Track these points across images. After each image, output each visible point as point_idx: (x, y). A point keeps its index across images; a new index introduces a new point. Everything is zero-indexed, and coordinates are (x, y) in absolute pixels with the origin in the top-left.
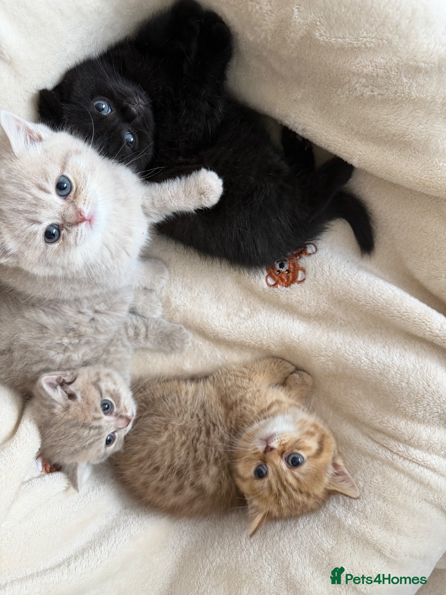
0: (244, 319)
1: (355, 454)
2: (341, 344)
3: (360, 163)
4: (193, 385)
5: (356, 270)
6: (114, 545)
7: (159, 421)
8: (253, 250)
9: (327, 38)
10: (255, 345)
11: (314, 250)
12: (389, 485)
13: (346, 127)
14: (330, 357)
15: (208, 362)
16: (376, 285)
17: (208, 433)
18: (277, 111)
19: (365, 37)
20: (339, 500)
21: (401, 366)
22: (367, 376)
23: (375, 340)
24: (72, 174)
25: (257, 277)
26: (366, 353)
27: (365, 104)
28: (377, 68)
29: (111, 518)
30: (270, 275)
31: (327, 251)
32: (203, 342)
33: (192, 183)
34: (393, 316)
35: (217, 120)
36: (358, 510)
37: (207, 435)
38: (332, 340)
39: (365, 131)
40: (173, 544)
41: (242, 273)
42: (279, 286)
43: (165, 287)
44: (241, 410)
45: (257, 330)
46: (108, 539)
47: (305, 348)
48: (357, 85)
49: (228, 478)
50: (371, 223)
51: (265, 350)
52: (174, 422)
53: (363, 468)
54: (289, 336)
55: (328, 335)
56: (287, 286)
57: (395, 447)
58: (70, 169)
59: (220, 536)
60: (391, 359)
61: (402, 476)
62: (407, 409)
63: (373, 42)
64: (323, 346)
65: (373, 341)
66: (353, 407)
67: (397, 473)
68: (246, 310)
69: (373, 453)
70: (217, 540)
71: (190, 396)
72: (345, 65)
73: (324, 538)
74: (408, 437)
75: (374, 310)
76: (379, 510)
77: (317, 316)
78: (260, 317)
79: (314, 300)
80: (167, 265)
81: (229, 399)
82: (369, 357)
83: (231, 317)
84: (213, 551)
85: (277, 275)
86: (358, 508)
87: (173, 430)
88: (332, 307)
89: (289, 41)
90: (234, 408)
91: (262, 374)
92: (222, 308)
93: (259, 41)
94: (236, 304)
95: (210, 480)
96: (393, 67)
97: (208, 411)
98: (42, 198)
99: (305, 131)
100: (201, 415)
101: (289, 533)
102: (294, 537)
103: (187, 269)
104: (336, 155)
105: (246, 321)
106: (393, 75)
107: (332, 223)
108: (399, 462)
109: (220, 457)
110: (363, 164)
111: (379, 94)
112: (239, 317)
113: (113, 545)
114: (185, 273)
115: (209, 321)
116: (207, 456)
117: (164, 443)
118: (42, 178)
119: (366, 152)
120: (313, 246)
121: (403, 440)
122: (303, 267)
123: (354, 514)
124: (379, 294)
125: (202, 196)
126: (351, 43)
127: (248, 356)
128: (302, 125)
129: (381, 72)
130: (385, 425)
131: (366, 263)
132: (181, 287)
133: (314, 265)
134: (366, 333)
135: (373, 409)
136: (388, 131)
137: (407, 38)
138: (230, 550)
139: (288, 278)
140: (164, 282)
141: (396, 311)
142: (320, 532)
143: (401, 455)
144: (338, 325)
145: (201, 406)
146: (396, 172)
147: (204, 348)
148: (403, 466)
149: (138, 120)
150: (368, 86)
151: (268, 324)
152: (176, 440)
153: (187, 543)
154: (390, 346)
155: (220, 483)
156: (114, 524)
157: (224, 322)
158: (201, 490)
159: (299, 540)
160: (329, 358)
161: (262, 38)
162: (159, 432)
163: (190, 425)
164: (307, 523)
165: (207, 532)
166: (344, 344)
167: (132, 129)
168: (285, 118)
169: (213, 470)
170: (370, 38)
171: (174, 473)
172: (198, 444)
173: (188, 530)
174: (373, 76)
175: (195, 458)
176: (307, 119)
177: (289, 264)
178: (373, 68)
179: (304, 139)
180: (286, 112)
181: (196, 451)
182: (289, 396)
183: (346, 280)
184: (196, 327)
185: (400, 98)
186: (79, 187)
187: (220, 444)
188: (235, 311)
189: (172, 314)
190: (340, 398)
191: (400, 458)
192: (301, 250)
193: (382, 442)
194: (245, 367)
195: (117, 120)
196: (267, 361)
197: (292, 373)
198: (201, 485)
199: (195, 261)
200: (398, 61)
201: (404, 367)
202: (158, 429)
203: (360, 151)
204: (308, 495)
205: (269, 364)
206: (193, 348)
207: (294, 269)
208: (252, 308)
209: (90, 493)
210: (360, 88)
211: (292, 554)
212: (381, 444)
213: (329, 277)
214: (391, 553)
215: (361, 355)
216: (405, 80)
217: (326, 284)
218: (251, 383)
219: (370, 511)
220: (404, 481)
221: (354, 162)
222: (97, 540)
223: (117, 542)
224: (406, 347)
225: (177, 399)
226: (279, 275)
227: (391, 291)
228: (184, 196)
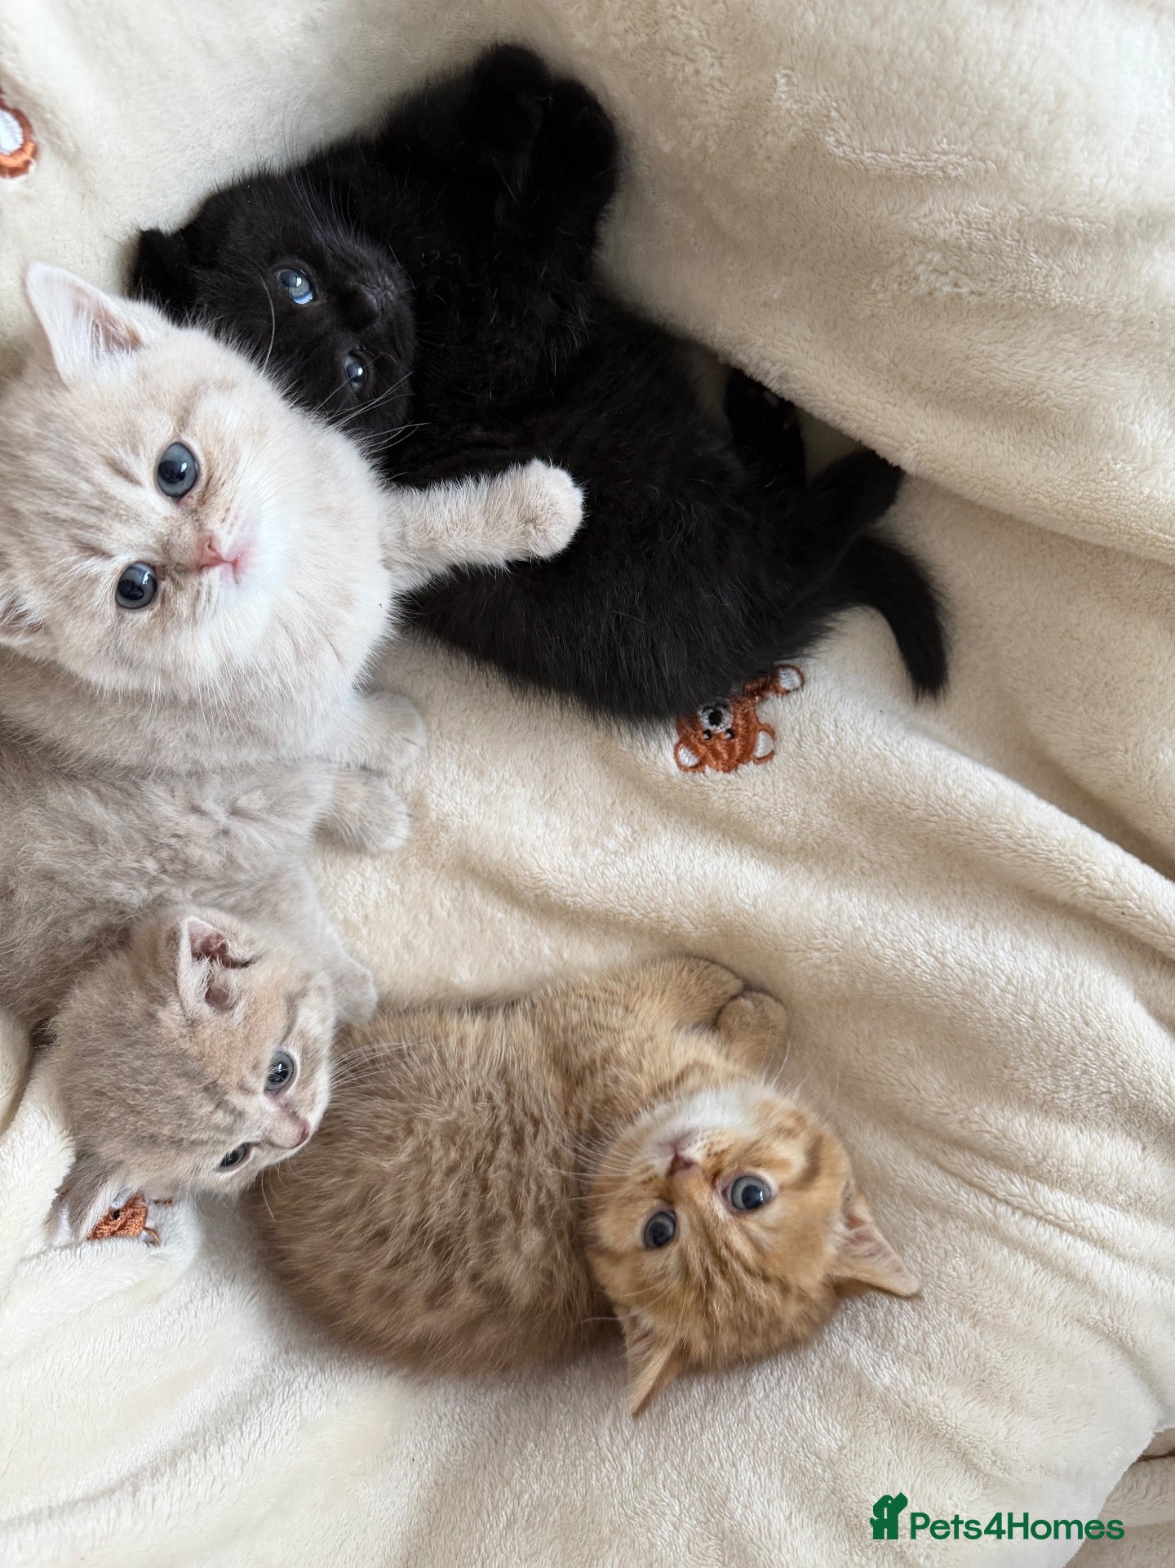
0: (615, 853)
1: (898, 1206)
2: (862, 919)
3: (920, 462)
4: (477, 1023)
5: (902, 732)
6: (259, 1445)
7: (390, 1111)
8: (649, 671)
9: (854, 151)
10: (642, 921)
11: (797, 680)
12: (988, 1281)
13: (889, 371)
14: (837, 951)
15: (518, 967)
16: (953, 768)
17: (518, 1143)
18: (720, 329)
19: (944, 153)
20: (858, 1324)
21: (1017, 973)
22: (930, 1000)
23: (948, 910)
24: (201, 441)
25: (653, 745)
26: (928, 942)
27: (938, 316)
28: (969, 227)
29: (248, 1374)
30: (685, 741)
31: (830, 685)
32: (505, 913)
33: (505, 495)
34: (996, 848)
35: (573, 343)
36: (907, 1347)
37: (515, 1148)
38: (840, 909)
39: (935, 383)
40: (412, 1449)
41: (615, 733)
42: (707, 769)
43: (414, 765)
44: (606, 1086)
45: (649, 882)
46: (241, 1428)
47: (772, 929)
48: (920, 269)
49: (569, 1261)
50: (940, 618)
51: (666, 936)
52: (428, 1114)
53: (918, 1240)
54: (732, 897)
55: (829, 897)
56: (727, 770)
57: (1001, 1186)
58: (197, 429)
59: (540, 1427)
60: (990, 956)
61: (1021, 1258)
62: (1032, 1085)
63: (962, 166)
64: (818, 923)
65: (944, 912)
66: (892, 1084)
67: (1006, 1251)
68: (621, 830)
69: (943, 1202)
70: (531, 1437)
71: (470, 1047)
72: (893, 218)
73: (818, 1423)
74: (1035, 1157)
75: (948, 832)
76: (961, 1348)
77: (802, 848)
78: (657, 851)
79: (797, 805)
80: (423, 712)
81: (574, 1056)
82: (934, 952)
83: (583, 848)
84: (521, 1465)
85: (703, 743)
86: (908, 1342)
87: (425, 1134)
88: (841, 825)
89: (761, 155)
90: (588, 1079)
91: (658, 998)
92: (559, 826)
93: (685, 153)
94: (596, 816)
95: (522, 1266)
96: (1009, 227)
97: (520, 1085)
98: (119, 497)
99: (787, 381)
100: (498, 1097)
101: (726, 1413)
102: (739, 1422)
103: (473, 721)
104: (860, 442)
105: (622, 860)
106: (1008, 245)
107: (844, 616)
108: (1013, 1223)
109: (552, 1206)
110: (928, 464)
111: (972, 293)
112: (603, 850)
113: (254, 1443)
114: (469, 733)
115: (525, 855)
116: (514, 1203)
117: (404, 1168)
118: (123, 443)
119: (935, 433)
120: (794, 673)
121: (1021, 1167)
122: (769, 722)
123: (898, 1358)
124: (960, 792)
125: (531, 527)
126: (909, 165)
127: (620, 952)
128: (778, 364)
129: (979, 237)
130: (975, 1127)
131: (927, 716)
132: (454, 767)
133: (797, 719)
134: (926, 893)
135: (943, 1088)
136: (991, 383)
137: (1043, 158)
138: (568, 1461)
139: (731, 749)
140: (413, 750)
141: (1002, 834)
142: (808, 1408)
143: (1016, 1204)
144: (856, 874)
145: (499, 1073)
146: (1008, 483)
147: (509, 930)
148: (1021, 1232)
149: (378, 326)
150: (947, 273)
151: (677, 867)
152: (433, 1161)
153: (449, 1447)
154: (987, 925)
155: (550, 1275)
156: (258, 1390)
157: (563, 858)
158: (498, 1294)
159: (752, 1429)
160: (832, 955)
161: (693, 146)
162: (390, 1139)
163: (469, 1121)
164: (773, 1382)
165: (503, 1417)
166: (872, 919)
167: (361, 349)
168: (738, 347)
169: (532, 1240)
170: (955, 154)
171: (426, 1246)
172: (492, 1169)
173: (453, 1417)
174: (960, 248)
175: (482, 1208)
176: (792, 351)
177: (735, 714)
178: (959, 228)
179: (782, 400)
180: (741, 331)
181: (485, 1189)
182: (727, 1056)
183: (877, 756)
184: (490, 873)
185: (1023, 303)
186: (217, 475)
187: (550, 1171)
188: (593, 834)
189: (428, 836)
190: (856, 1059)
191: (1013, 1213)
192: (764, 682)
193: (968, 1173)
194: (617, 978)
195: (327, 321)
196: (672, 966)
197: (734, 997)
198: (499, 1281)
199: (494, 701)
200: (1021, 212)
201: (1022, 977)
202: (388, 1132)
203: (922, 432)
204: (785, 1289)
205: (675, 973)
206: (478, 929)
207: (747, 730)
208: (637, 828)
209: (195, 1302)
210: (926, 277)
211: (734, 1465)
212: (963, 1179)
213: (834, 749)
214: (994, 1462)
215: (915, 946)
216: (1035, 259)
217: (828, 764)
218: (631, 1019)
219: (938, 1350)
220: (1026, 1270)
221: (906, 459)
222: (213, 1429)
223: (265, 1437)
224: (1028, 927)
225: (435, 1055)
226: (709, 743)
227: (989, 784)
228: (483, 523)
